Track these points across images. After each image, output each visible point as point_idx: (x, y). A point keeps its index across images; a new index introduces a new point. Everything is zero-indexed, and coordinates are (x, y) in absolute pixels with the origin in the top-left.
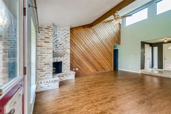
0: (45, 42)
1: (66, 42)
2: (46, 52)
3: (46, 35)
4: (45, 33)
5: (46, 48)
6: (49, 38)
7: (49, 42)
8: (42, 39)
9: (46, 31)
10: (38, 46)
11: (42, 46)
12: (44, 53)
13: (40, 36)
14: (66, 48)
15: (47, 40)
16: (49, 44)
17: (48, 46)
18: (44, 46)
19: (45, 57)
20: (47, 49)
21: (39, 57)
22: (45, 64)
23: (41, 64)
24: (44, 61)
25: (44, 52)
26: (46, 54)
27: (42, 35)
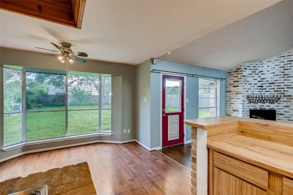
0: (234, 86)
1: (284, 77)
2: (235, 98)
3: (235, 79)
4: (233, 77)
5: (234, 93)
6: (238, 81)
7: (238, 86)
8: (231, 84)
9: (235, 74)
10: (227, 92)
11: (231, 92)
12: (232, 99)
13: (229, 81)
14: (285, 87)
15: (236, 84)
16: (238, 88)
17: (237, 90)
18: (232, 90)
19: (233, 102)
20: (236, 94)
21: (228, 102)
22: (233, 111)
23: (230, 109)
24: (232, 107)
25: (233, 97)
26: (235, 100)
27: (231, 80)
